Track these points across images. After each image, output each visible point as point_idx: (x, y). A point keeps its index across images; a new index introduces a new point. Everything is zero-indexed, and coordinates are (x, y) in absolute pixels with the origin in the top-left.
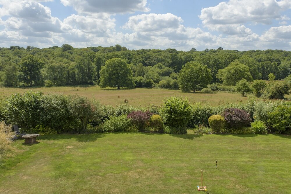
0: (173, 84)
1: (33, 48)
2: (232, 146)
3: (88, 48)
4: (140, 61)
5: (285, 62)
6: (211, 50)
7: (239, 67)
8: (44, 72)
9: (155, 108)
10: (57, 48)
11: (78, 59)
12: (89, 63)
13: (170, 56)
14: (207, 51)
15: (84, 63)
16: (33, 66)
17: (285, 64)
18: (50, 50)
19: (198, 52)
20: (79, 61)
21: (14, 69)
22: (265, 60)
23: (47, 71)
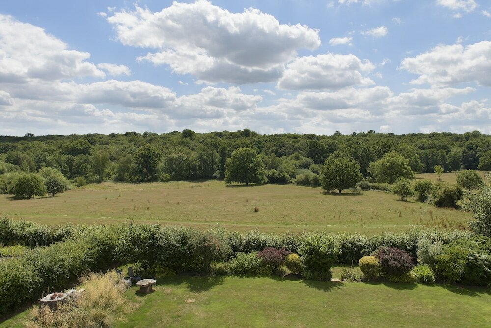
0: (313, 180)
1: (150, 134)
2: (390, 306)
3: (212, 133)
4: (273, 151)
5: (456, 149)
6: (359, 134)
7: (396, 160)
8: (161, 164)
9: (291, 236)
10: (177, 133)
11: (200, 148)
12: (213, 153)
13: (308, 143)
14: (354, 135)
15: (207, 153)
16: (149, 157)
17: (456, 152)
18: (169, 136)
19: (344, 135)
20: (201, 151)
21: (129, 161)
22: (429, 148)
23: (165, 164)
